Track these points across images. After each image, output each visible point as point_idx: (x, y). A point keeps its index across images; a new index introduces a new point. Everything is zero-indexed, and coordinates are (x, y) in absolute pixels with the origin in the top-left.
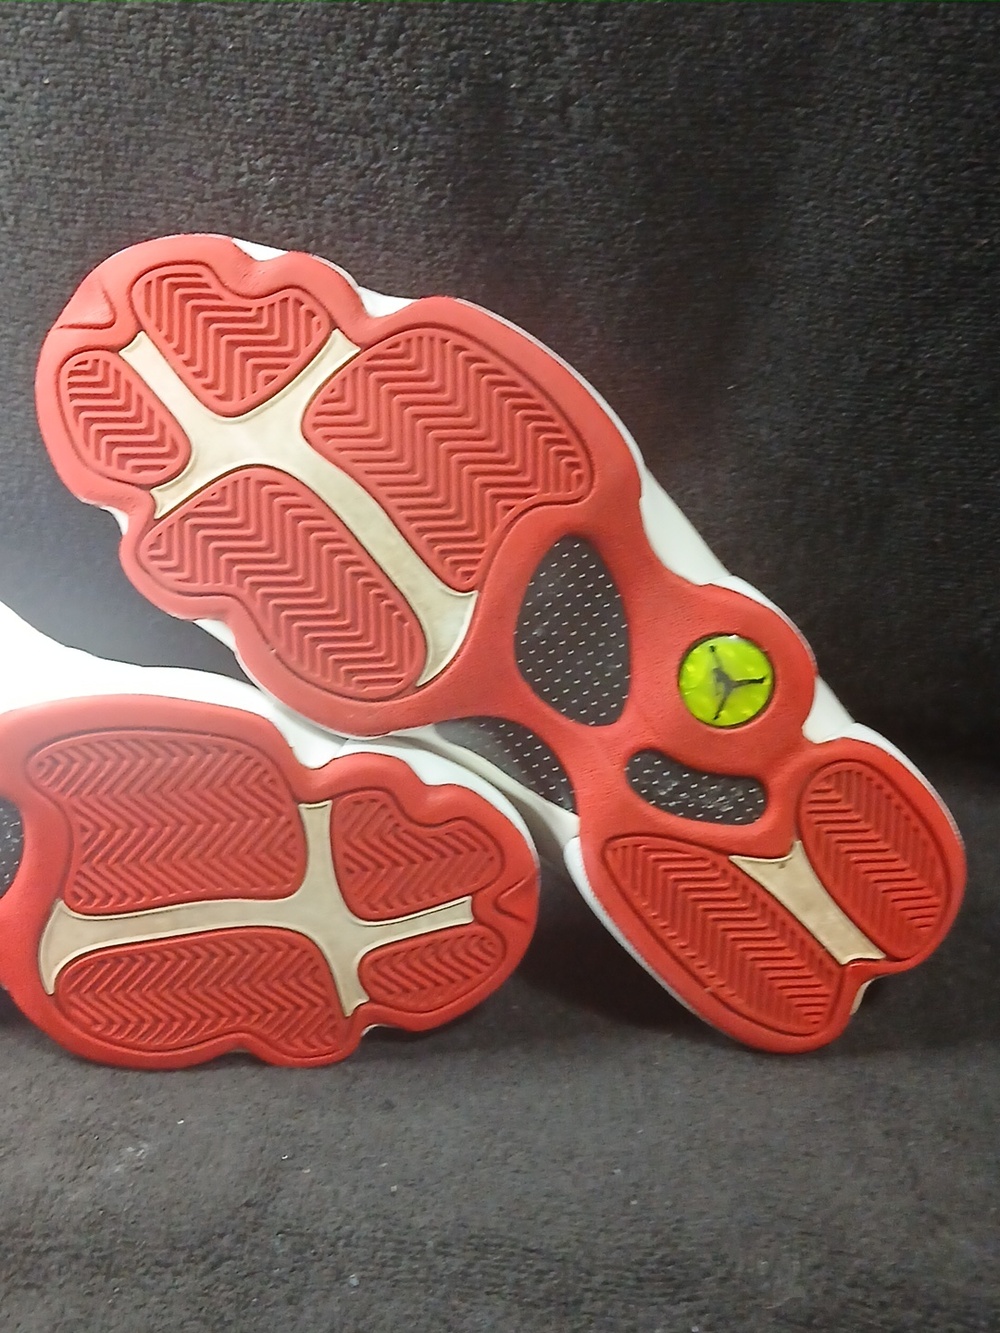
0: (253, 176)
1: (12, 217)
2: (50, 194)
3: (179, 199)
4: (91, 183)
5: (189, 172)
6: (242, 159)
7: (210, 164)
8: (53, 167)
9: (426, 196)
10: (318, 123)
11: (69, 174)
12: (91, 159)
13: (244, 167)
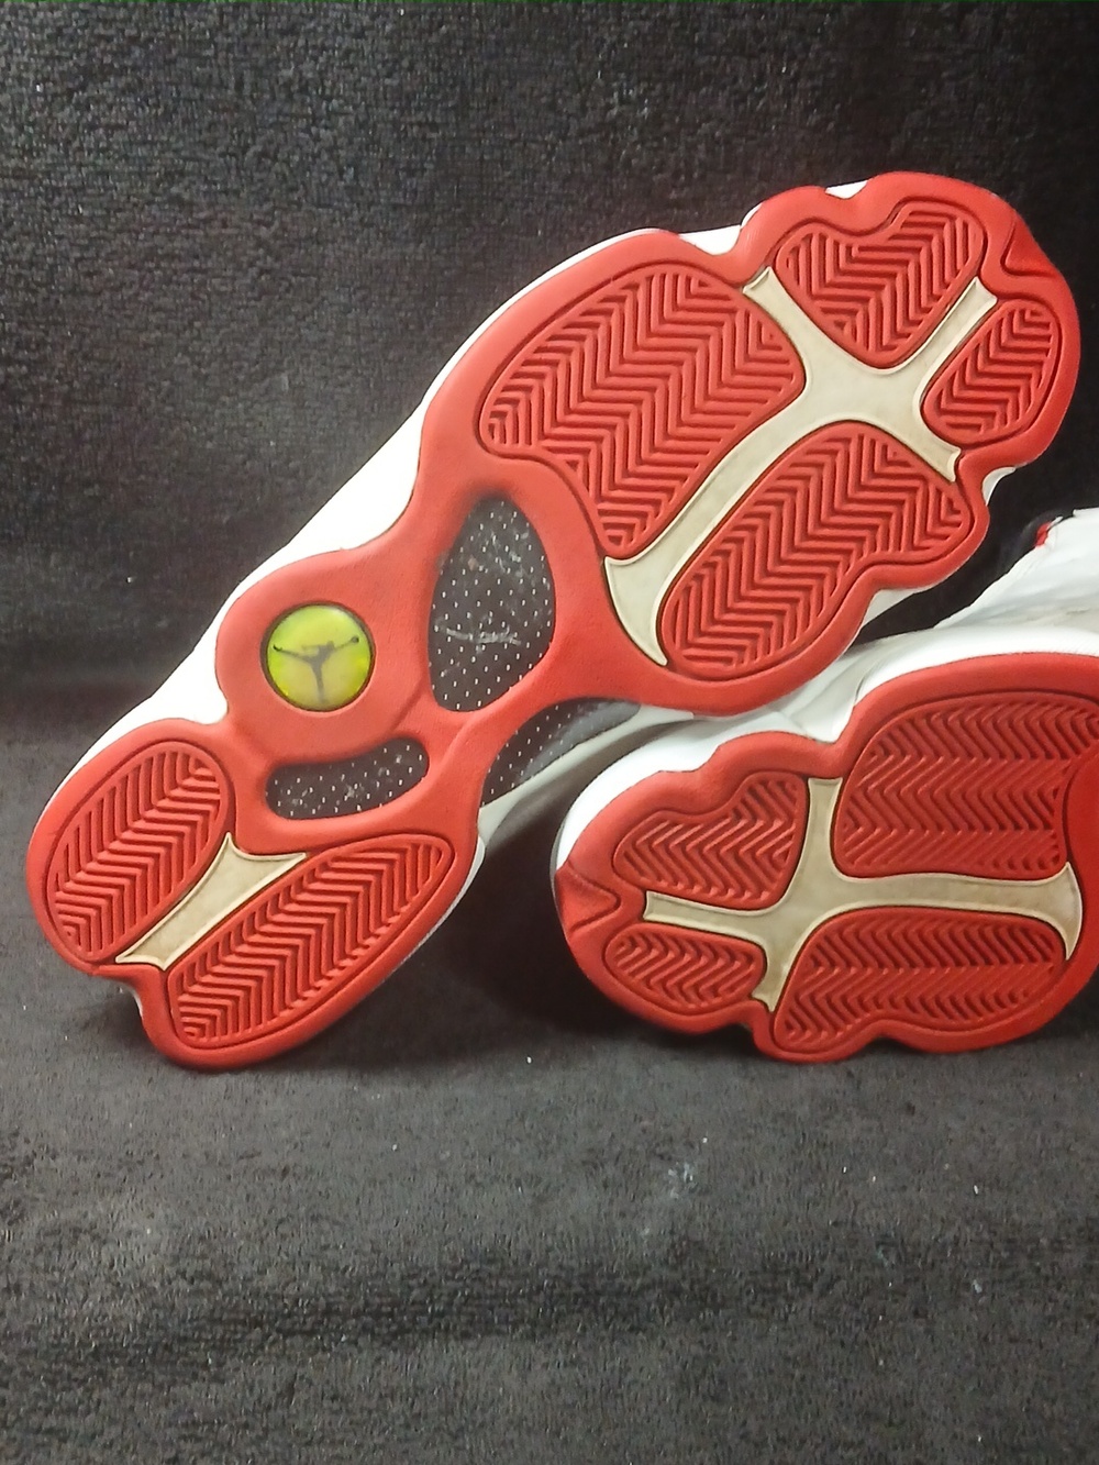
0: (624, 107)
2: (399, 140)
4: (444, 125)
6: (613, 89)
7: (577, 97)
8: (402, 111)
9: (813, 119)
10: (700, 45)
11: (420, 116)
12: (445, 98)
13: (614, 98)
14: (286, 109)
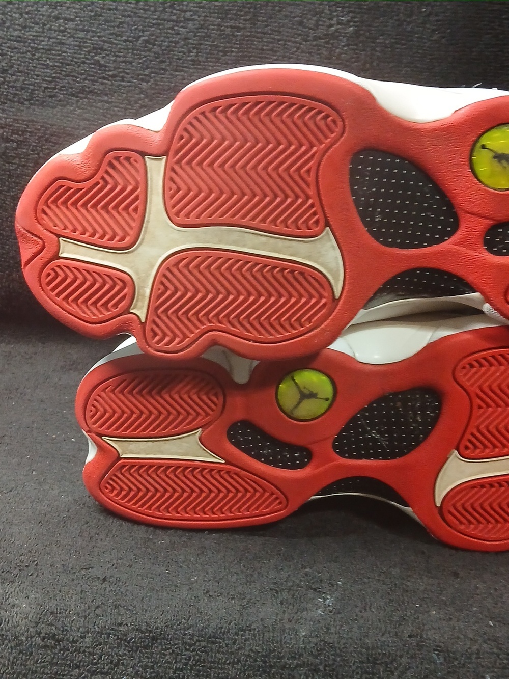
0: (339, 26)
1: (195, 51)
3: (293, 39)
4: (245, 28)
5: (301, 23)
6: (334, 16)
7: (315, 18)
9: (435, 37)
11: (231, 23)
12: (246, 14)
13: (335, 21)
14: (162, 16)
